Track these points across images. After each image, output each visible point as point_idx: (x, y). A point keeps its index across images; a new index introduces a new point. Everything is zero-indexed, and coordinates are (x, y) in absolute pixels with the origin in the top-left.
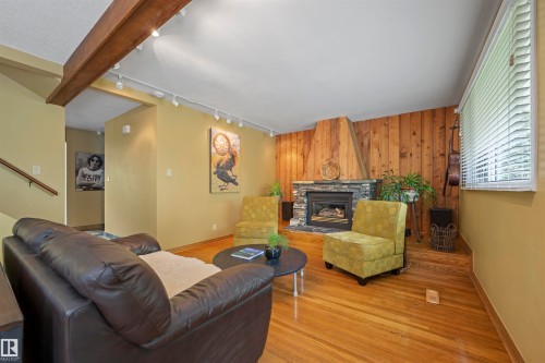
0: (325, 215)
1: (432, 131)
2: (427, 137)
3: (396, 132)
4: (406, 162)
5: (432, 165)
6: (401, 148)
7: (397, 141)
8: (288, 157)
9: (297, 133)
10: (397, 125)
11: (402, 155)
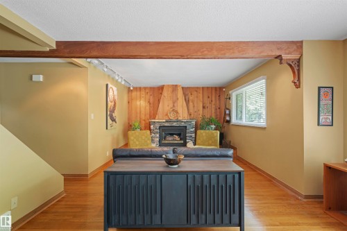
0: (170, 139)
1: (215, 97)
2: (213, 99)
3: (201, 95)
4: (206, 111)
5: (216, 112)
6: (203, 104)
7: (202, 100)
8: (138, 103)
9: (145, 88)
10: (201, 92)
11: (204, 107)
